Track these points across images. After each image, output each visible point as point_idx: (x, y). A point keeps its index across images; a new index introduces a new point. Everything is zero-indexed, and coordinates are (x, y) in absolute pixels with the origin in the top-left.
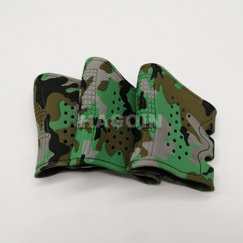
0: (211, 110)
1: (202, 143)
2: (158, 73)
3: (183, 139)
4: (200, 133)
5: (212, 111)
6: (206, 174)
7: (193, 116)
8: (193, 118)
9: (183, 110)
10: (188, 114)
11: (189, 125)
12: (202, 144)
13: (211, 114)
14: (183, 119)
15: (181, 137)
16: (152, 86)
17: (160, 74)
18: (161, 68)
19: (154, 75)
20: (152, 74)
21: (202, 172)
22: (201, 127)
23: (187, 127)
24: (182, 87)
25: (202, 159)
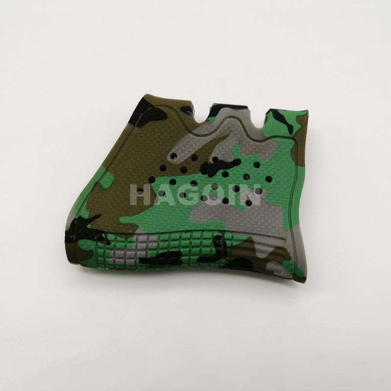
0: (150, 108)
1: (228, 132)
2: (89, 226)
3: (228, 171)
4: (207, 135)
5: (152, 106)
6: (290, 128)
7: (173, 147)
8: (177, 148)
9: (163, 168)
10: (169, 159)
11: (194, 158)
12: (231, 131)
13: (160, 108)
14: (184, 171)
15: (225, 175)
16: (126, 240)
17: (92, 223)
18: (75, 219)
19: (98, 236)
20: (95, 240)
21: (288, 134)
22: (194, 132)
23: (200, 162)
24: (107, 169)
25: (263, 134)
